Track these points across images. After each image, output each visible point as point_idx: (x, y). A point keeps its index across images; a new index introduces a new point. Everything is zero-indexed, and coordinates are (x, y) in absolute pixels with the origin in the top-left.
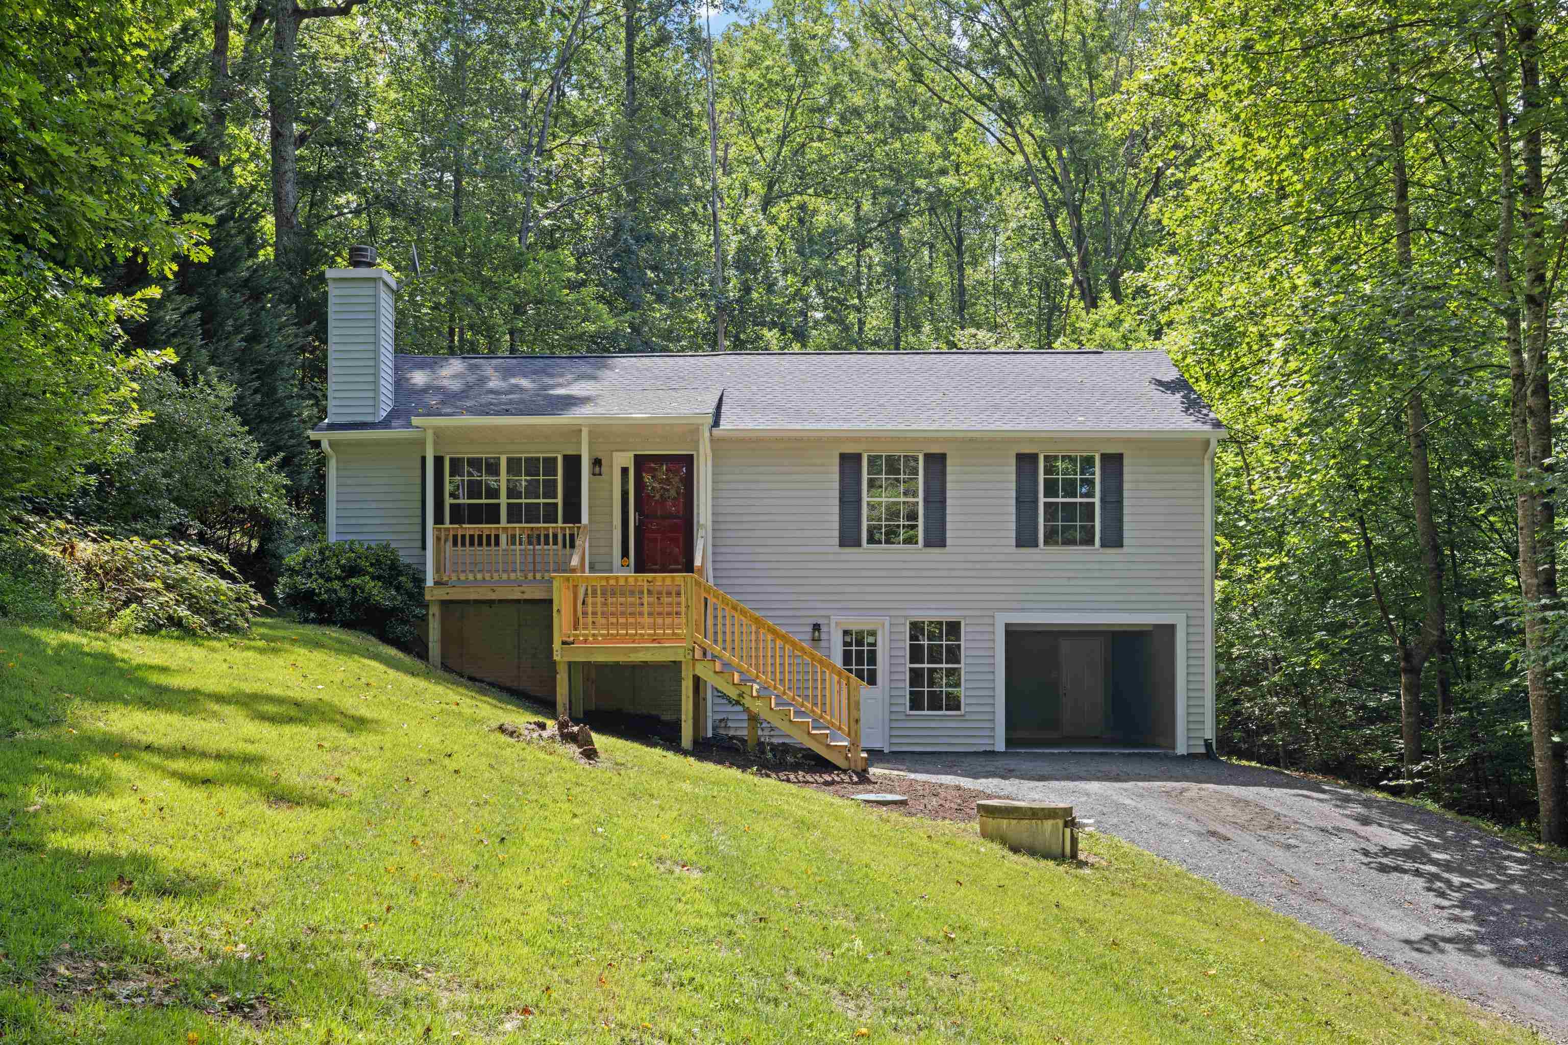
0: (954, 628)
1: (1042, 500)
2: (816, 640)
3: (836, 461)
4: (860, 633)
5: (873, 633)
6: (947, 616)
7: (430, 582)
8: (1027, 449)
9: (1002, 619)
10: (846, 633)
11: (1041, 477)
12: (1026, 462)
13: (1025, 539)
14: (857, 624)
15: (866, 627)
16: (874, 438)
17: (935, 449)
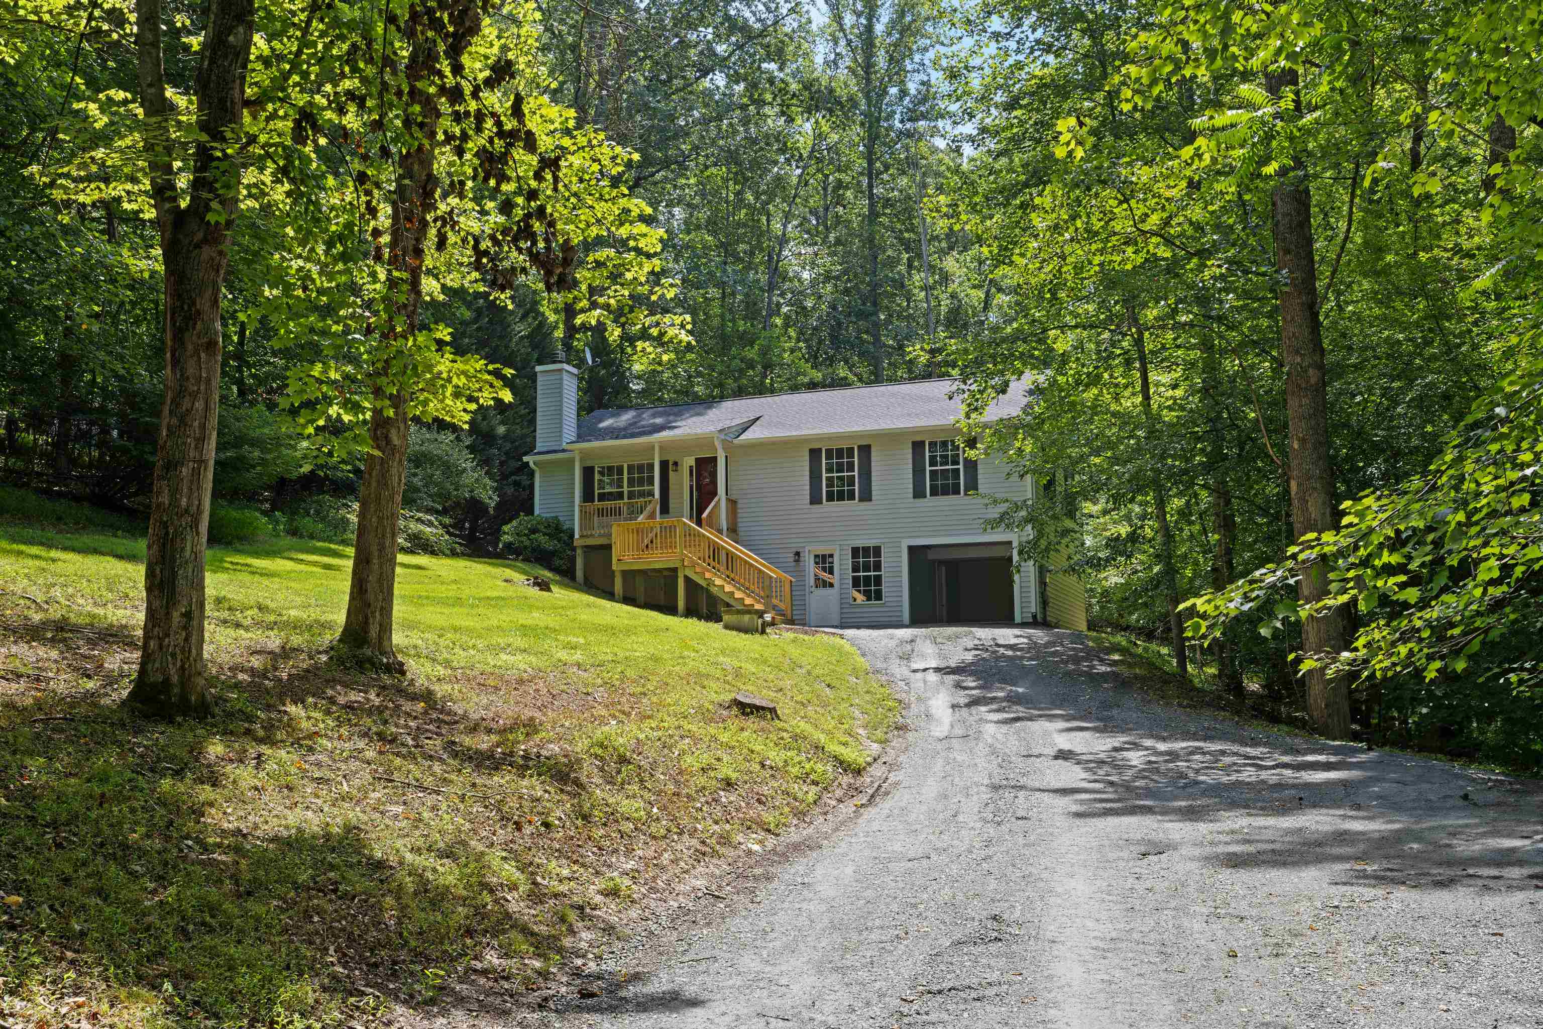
0: (877, 551)
1: (928, 468)
2: (797, 561)
3: (807, 454)
4: (824, 556)
5: (831, 556)
6: (871, 543)
7: (577, 536)
8: (918, 438)
9: (905, 543)
10: (816, 556)
11: (927, 454)
12: (918, 446)
13: (919, 493)
14: (822, 550)
15: (827, 553)
16: (830, 438)
17: (864, 442)
